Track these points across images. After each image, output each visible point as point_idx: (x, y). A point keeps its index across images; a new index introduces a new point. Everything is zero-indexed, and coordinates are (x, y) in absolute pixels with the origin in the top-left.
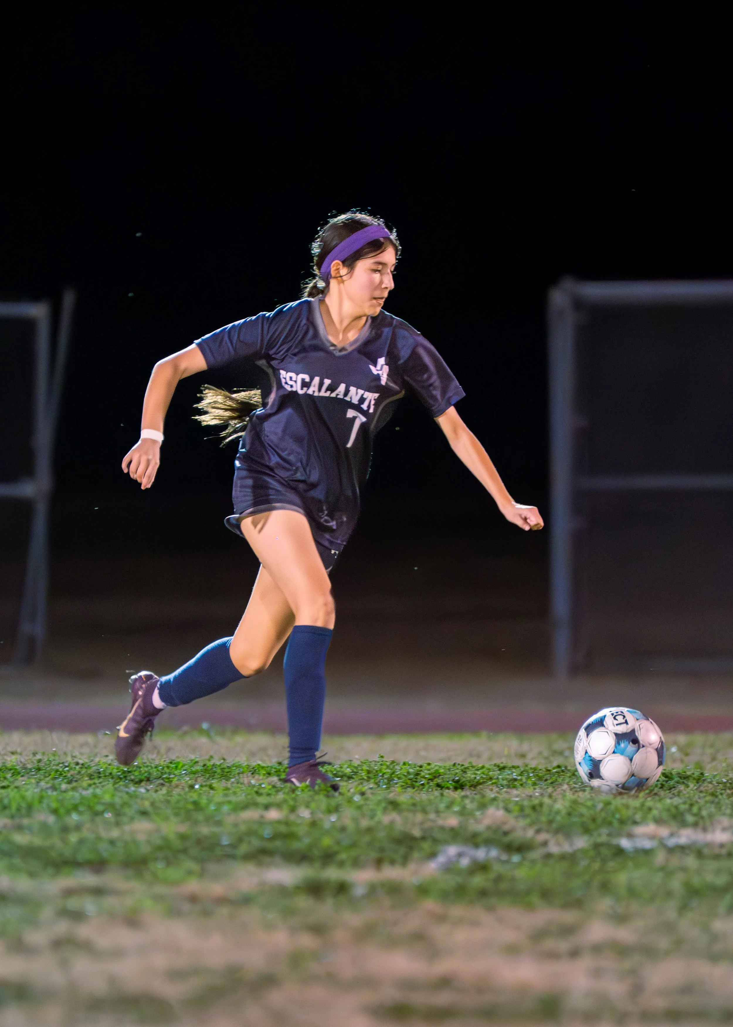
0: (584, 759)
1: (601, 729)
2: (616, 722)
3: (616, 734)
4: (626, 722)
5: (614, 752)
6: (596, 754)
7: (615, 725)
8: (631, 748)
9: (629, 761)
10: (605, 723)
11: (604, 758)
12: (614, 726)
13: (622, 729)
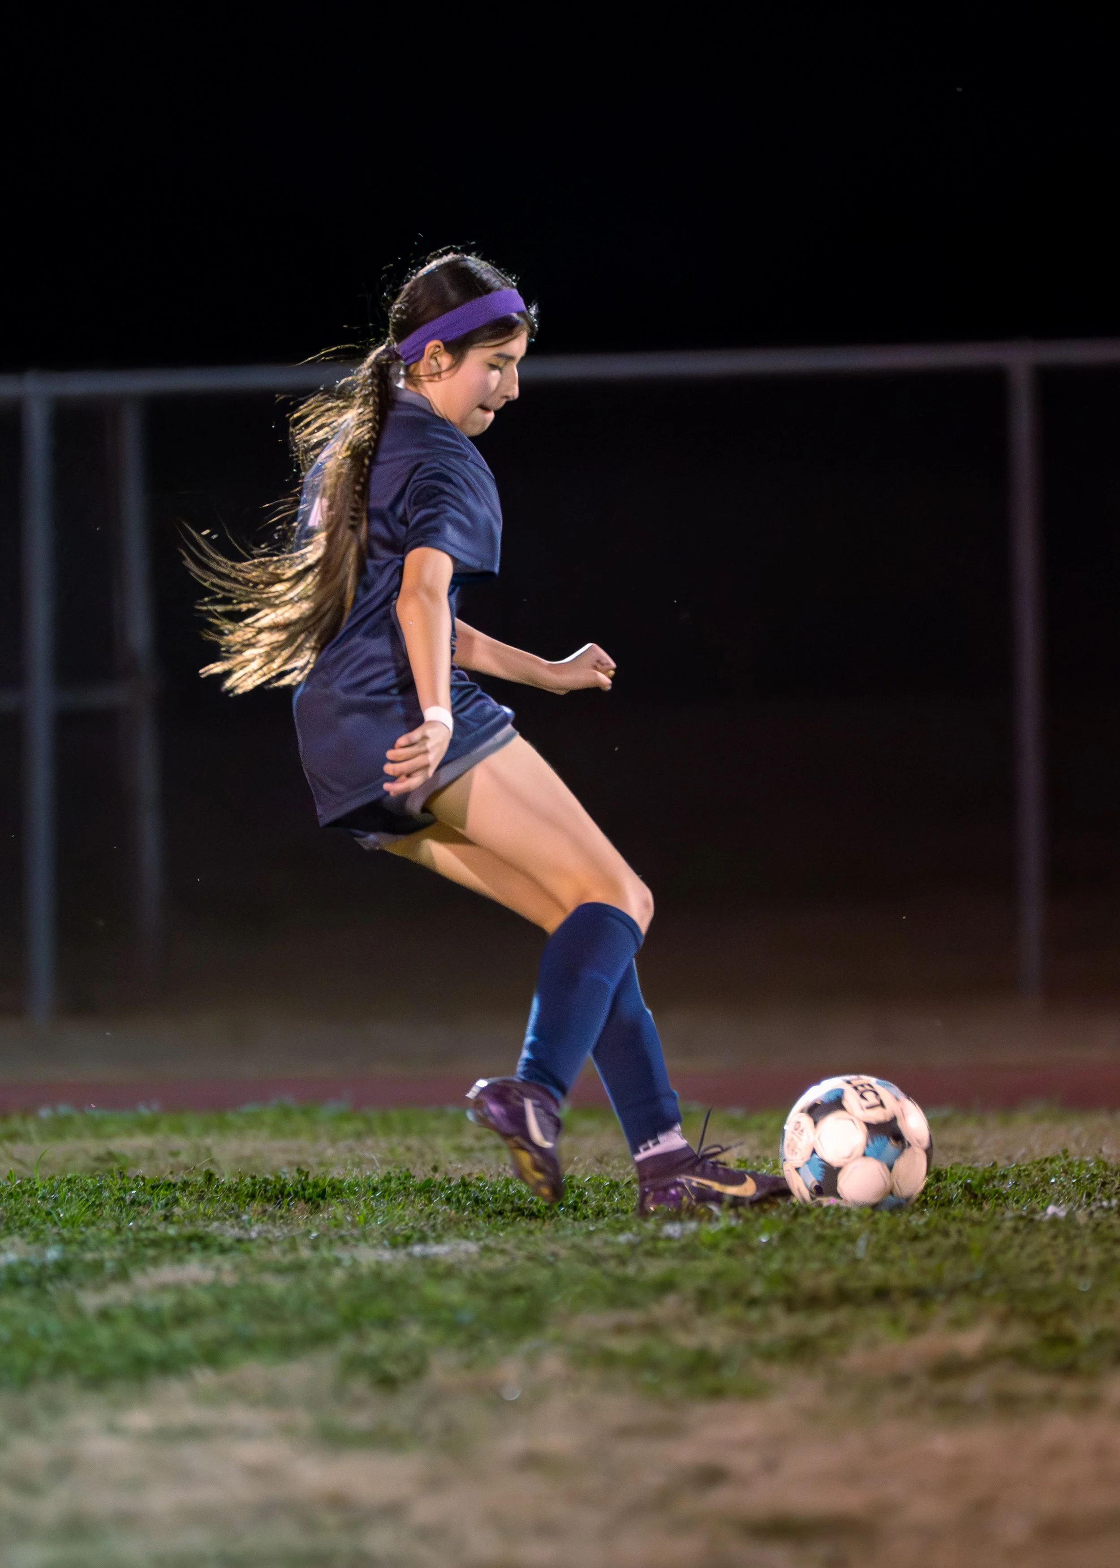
0: (808, 1163)
1: (839, 1114)
2: (865, 1103)
3: (869, 1125)
4: (882, 1104)
5: (864, 1155)
6: (832, 1157)
7: (865, 1108)
8: (891, 1147)
9: (888, 1170)
10: (845, 1104)
11: (846, 1164)
12: (862, 1109)
13: (877, 1116)
